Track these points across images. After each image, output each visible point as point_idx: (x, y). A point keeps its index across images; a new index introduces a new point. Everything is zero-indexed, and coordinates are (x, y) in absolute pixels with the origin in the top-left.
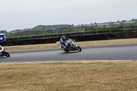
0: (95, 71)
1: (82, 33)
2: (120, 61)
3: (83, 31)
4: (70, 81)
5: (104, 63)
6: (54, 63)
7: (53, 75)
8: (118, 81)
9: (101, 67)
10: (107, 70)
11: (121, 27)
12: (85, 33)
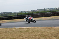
0: (21, 32)
1: (16, 16)
2: (32, 27)
3: (16, 15)
4: (11, 36)
6: (4, 29)
7: (3, 34)
8: (31, 36)
9: (24, 30)
10: (27, 31)
12: (17, 16)
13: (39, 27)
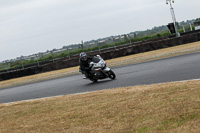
0: (19, 114)
5: (30, 103)
8: (45, 123)
9: (25, 109)
10: (33, 111)
11: (51, 58)
13: (68, 96)
